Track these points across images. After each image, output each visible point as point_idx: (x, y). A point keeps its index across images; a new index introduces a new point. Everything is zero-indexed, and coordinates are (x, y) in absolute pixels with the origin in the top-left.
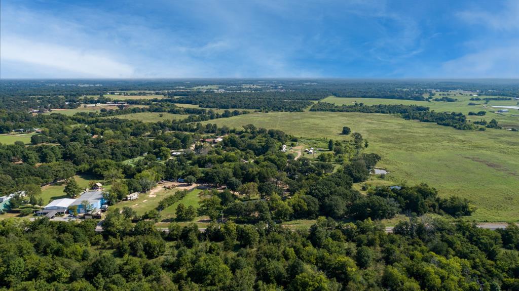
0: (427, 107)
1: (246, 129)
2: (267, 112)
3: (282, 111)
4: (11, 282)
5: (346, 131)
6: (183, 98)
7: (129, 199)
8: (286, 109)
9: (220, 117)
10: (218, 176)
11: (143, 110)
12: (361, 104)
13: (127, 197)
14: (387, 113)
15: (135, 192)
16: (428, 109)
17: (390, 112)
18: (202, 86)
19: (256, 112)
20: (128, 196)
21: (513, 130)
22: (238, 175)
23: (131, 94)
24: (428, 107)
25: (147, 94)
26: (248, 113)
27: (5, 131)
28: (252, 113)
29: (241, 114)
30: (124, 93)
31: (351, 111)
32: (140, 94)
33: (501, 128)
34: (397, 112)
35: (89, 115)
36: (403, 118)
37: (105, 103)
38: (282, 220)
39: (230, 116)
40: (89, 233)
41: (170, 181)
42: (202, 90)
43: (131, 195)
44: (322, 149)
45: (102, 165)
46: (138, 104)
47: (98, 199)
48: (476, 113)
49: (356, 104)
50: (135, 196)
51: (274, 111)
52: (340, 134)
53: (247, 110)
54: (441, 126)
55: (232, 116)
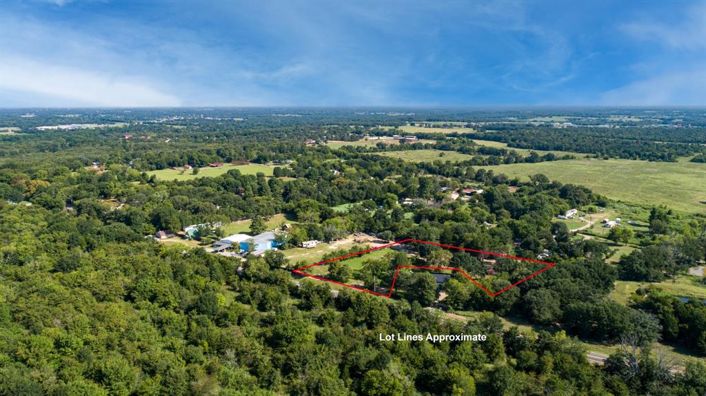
1: (534, 181)
2: (606, 159)
4: (135, 298)
6: (491, 133)
7: (304, 246)
8: (645, 155)
9: (521, 162)
10: (417, 236)
11: (426, 147)
13: (302, 244)
15: (315, 239)
18: (544, 117)
19: (587, 157)
20: (304, 243)
22: (447, 238)
23: (434, 127)
25: (455, 126)
26: (573, 158)
27: (262, 161)
28: (579, 159)
29: (558, 159)
30: (426, 124)
32: (445, 126)
35: (357, 149)
37: (392, 136)
38: (450, 306)
39: (537, 162)
40: (227, 271)
41: (368, 234)
42: (535, 123)
43: (308, 242)
44: (637, 222)
45: (303, 205)
46: (429, 139)
47: (270, 240)
50: (313, 243)
51: (621, 158)
53: (571, 154)
55: (542, 161)
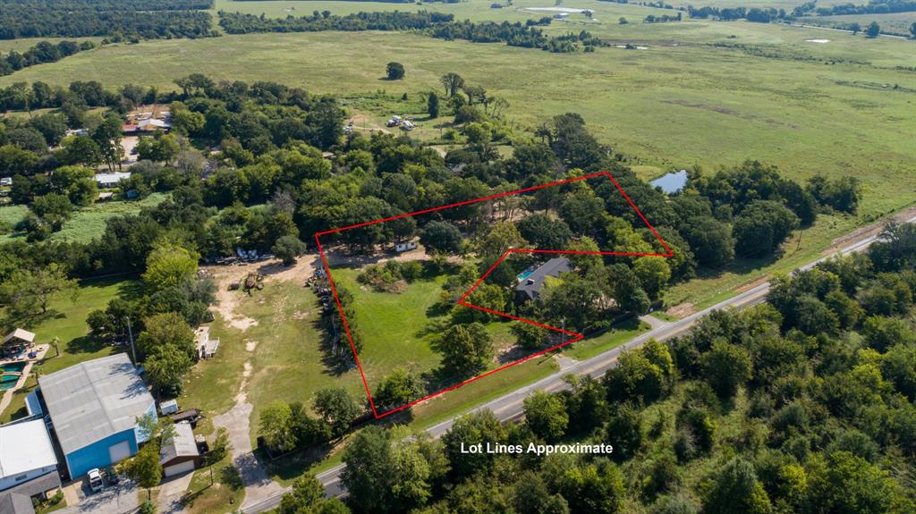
0: (448, 13)
1: (186, 87)
2: (135, 41)
3: (169, 38)
5: (395, 72)
12: (326, 14)
14: (391, 29)
16: (450, 18)
17: (396, 28)
19: (106, 41)
21: (629, 47)
24: (452, 13)
26: (92, 45)
28: (101, 47)
29: (78, 50)
31: (320, 30)
33: (609, 46)
34: (409, 27)
36: (434, 36)
48: (537, 21)
49: (316, 13)
52: (384, 79)
54: (516, 49)
